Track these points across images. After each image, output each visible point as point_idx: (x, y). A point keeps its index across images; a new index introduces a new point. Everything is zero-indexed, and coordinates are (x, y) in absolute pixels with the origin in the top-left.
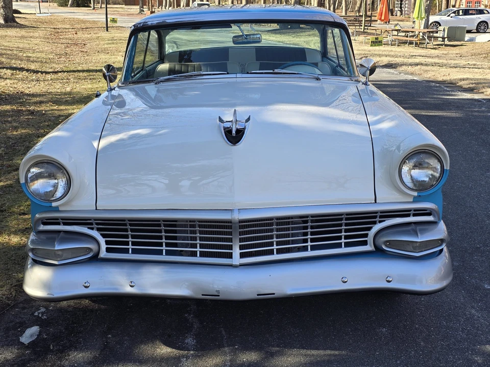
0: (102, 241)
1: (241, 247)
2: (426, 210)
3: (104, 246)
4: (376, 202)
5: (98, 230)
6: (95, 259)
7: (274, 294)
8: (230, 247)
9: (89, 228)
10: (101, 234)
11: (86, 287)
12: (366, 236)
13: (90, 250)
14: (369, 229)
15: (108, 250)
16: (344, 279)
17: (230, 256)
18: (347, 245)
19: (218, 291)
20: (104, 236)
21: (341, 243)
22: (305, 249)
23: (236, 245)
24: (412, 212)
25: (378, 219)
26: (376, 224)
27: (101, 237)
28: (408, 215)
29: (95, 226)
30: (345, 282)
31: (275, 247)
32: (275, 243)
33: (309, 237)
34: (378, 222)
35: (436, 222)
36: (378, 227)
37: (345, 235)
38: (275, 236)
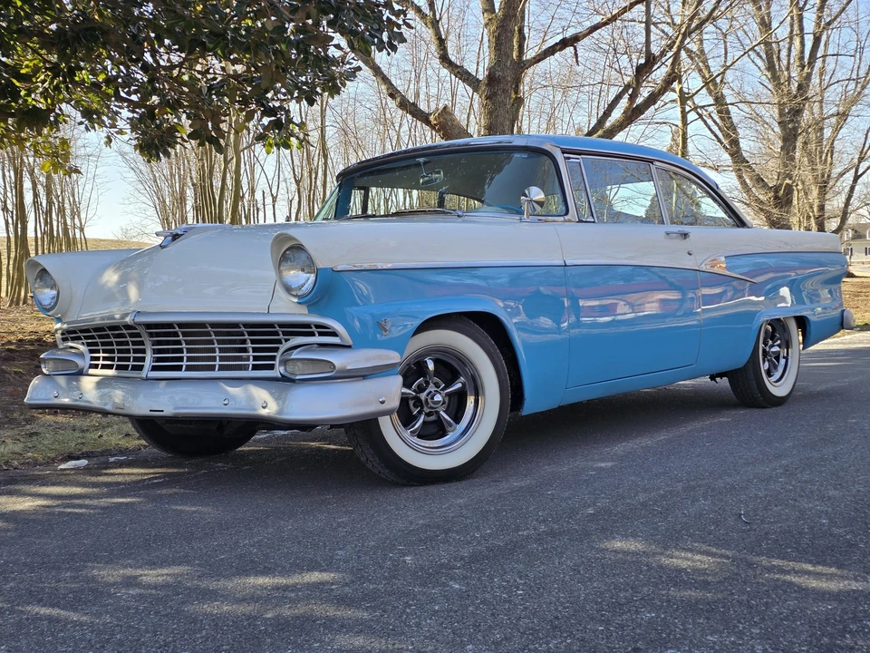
0: (88, 356)
1: (155, 360)
2: (327, 328)
4: (269, 312)
5: (89, 344)
7: (163, 411)
8: (143, 360)
11: (55, 397)
13: (77, 365)
16: (226, 402)
17: (140, 368)
18: (255, 368)
20: (91, 351)
21: (249, 365)
22: (212, 368)
23: (149, 356)
24: (314, 329)
25: (281, 336)
26: (281, 343)
27: (88, 352)
28: (312, 334)
29: (85, 341)
30: (226, 405)
31: (185, 363)
32: (185, 358)
33: (217, 354)
34: (283, 341)
35: (349, 347)
36: (283, 347)
37: (254, 356)
38: (185, 350)
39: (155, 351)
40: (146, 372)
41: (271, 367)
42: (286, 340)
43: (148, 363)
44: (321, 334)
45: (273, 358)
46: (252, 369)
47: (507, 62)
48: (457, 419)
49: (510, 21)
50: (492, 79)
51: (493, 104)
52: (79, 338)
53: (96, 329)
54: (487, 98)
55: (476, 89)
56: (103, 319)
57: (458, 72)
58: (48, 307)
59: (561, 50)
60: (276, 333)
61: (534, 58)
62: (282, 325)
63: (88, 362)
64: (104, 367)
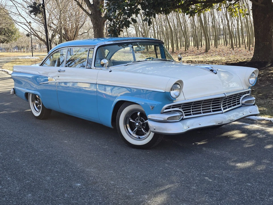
0: (183, 112)
3: (184, 114)
6: (183, 119)
7: (233, 120)
9: (179, 108)
10: (183, 110)
11: (189, 127)
12: (239, 101)
14: (240, 99)
15: (186, 115)
17: (221, 110)
19: (222, 122)
23: (222, 106)
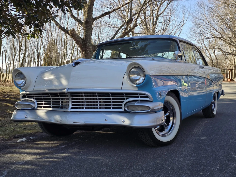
0: (36, 103)
1: (73, 105)
2: (145, 95)
4: (122, 89)
6: (33, 109)
7: (79, 123)
8: (68, 105)
11: (26, 117)
13: (32, 106)
15: (38, 107)
16: (106, 120)
18: (113, 108)
19: (61, 120)
20: (37, 101)
21: (111, 107)
22: (96, 108)
23: (70, 104)
24: (139, 95)
25: (125, 98)
26: (125, 100)
27: (36, 102)
28: (138, 97)
29: (35, 98)
30: (106, 121)
31: (85, 106)
32: (85, 105)
33: (98, 103)
34: (125, 99)
35: (152, 101)
36: (126, 101)
37: (113, 104)
38: (85, 102)
39: (73, 102)
40: (70, 109)
41: (121, 108)
42: (127, 99)
43: (70, 106)
44: (141, 97)
45: (121, 105)
46: (112, 109)
47: (91, 17)
48: (168, 124)
49: (92, 6)
50: (87, 22)
51: (87, 29)
52: (33, 97)
53: (43, 94)
54: (85, 27)
55: (81, 25)
56: (48, 90)
57: (76, 19)
58: (21, 86)
59: (105, 15)
60: (124, 96)
61: (98, 17)
62: (126, 94)
63: (36, 105)
64: (44, 107)
